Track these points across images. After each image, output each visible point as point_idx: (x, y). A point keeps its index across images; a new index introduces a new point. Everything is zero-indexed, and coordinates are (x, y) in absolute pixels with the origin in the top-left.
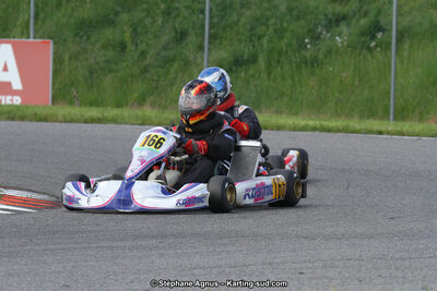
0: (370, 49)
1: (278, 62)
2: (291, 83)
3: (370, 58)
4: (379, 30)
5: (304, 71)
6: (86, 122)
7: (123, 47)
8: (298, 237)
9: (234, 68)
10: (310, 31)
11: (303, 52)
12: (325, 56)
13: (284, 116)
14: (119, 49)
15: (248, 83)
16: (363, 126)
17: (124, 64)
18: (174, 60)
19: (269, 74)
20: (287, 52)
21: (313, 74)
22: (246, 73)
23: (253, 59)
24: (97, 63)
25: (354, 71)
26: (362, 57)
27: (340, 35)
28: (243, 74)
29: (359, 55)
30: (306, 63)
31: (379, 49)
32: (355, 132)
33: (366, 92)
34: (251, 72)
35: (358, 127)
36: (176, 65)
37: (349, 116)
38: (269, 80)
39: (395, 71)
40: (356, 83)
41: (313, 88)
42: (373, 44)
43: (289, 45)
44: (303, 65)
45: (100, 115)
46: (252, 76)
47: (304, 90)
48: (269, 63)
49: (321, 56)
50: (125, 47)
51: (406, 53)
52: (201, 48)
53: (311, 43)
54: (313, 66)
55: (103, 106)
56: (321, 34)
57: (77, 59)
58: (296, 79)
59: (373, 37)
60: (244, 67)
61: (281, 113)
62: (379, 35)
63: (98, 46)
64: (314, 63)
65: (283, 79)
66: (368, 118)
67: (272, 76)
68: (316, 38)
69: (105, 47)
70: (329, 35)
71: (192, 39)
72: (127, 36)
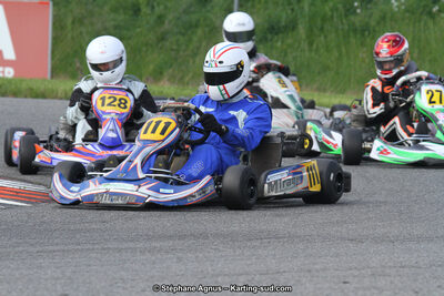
1: (322, 29)
2: (337, 54)
5: (353, 40)
8: (343, 239)
9: (269, 36)
11: (352, 18)
13: (327, 94)
19: (311, 44)
20: (332, 17)
22: (282, 42)
23: (292, 26)
26: (422, 23)
28: (279, 44)
29: (420, 21)
34: (289, 41)
38: (310, 50)
44: (351, 34)
58: (344, 50)
60: (281, 35)
61: (325, 90)
65: (328, 49)
67: (315, 46)
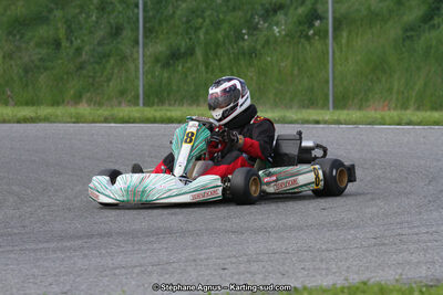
0: (308, 38)
3: (308, 47)
4: (317, 19)
6: (18, 122)
7: (57, 44)
10: (247, 21)
12: (263, 47)
14: (53, 47)
15: (186, 77)
16: (300, 116)
17: (60, 61)
18: (109, 56)
21: (251, 65)
24: (33, 62)
25: (293, 60)
27: (277, 24)
30: (244, 54)
31: (317, 37)
33: (306, 82)
35: (295, 117)
36: (112, 61)
37: (289, 106)
40: (296, 72)
41: (252, 79)
42: (311, 32)
43: (227, 36)
45: (33, 115)
46: (190, 69)
48: (206, 55)
49: (259, 47)
50: (60, 44)
51: (344, 41)
52: (137, 42)
53: (248, 34)
54: (251, 57)
55: (38, 105)
56: (258, 23)
57: (11, 58)
59: (311, 25)
62: (317, 23)
63: (32, 44)
64: (252, 54)
66: (308, 107)
68: (254, 28)
69: (39, 45)
70: (266, 25)
71: (127, 33)
72: (62, 33)
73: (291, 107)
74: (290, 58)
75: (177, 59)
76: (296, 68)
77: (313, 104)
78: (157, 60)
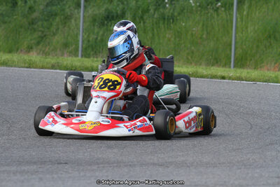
3: (216, 16)
7: (14, 3)
12: (179, 14)
14: (10, 5)
16: (209, 72)
18: (56, 15)
21: (169, 28)
25: (203, 25)
30: (164, 19)
31: (223, 9)
32: (202, 77)
35: (205, 72)
36: (58, 19)
37: (198, 63)
39: (236, 27)
40: (204, 36)
41: (169, 40)
42: (219, 4)
47: (161, 41)
49: (176, 14)
50: (16, 3)
51: (245, 13)
54: (169, 22)
64: (172, 19)
66: (213, 65)
73: (200, 64)
74: (201, 25)
75: (110, 20)
76: (205, 32)
77: (217, 62)
78: (94, 20)
